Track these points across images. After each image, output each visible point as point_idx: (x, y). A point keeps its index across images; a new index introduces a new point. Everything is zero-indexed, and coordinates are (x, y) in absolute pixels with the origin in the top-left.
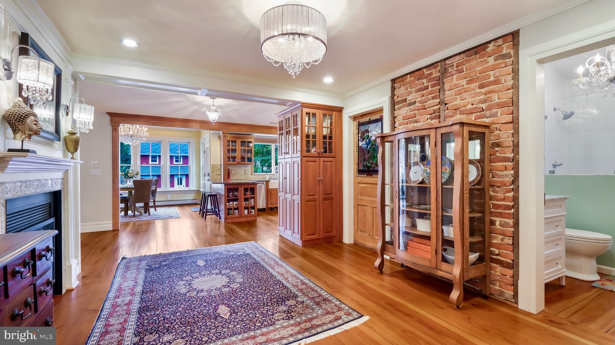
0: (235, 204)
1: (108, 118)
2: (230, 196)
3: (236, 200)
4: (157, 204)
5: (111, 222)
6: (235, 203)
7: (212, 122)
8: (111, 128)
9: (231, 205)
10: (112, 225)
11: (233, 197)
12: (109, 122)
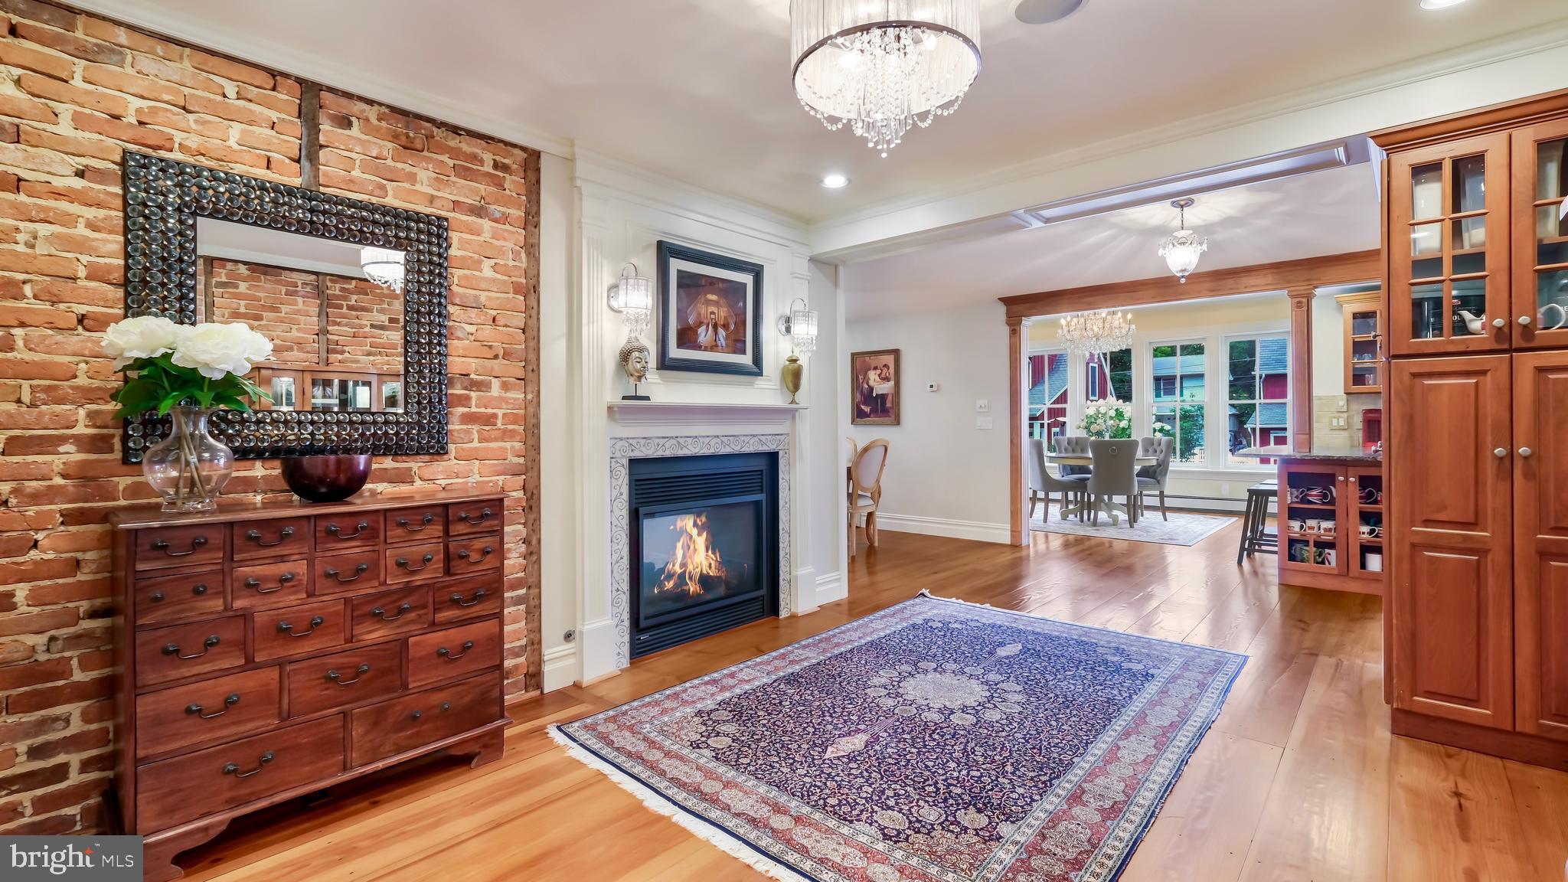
0: (1326, 530)
1: (1002, 309)
2: (1310, 498)
3: (1329, 515)
4: (1168, 502)
5: (1008, 526)
6: (1327, 524)
7: (1179, 275)
8: (1008, 328)
9: (1310, 528)
10: (1009, 533)
11: (1324, 503)
12: (1003, 318)
